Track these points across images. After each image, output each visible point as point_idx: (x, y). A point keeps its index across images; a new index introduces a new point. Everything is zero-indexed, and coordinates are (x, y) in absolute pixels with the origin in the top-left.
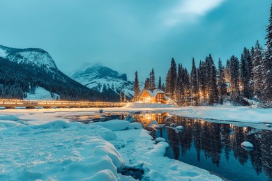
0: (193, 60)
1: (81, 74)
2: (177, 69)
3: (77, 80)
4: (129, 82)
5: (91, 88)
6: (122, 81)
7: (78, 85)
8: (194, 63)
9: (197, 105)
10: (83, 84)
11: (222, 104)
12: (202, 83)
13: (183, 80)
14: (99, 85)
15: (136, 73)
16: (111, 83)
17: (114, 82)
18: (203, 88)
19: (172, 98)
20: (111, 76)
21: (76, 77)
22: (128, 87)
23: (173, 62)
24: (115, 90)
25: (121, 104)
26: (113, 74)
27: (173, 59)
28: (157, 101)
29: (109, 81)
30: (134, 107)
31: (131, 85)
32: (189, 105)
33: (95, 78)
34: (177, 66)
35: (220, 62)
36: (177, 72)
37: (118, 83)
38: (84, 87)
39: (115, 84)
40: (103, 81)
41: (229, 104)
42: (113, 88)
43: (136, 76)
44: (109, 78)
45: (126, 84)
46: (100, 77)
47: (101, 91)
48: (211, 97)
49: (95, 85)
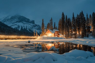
0: (73, 14)
1: (8, 20)
2: (65, 18)
3: (5, 23)
4: (36, 25)
5: (14, 28)
6: (32, 24)
7: (6, 26)
8: (73, 15)
9: (75, 38)
10: (9, 25)
11: (88, 37)
12: (78, 26)
13: (68, 24)
14: (19, 27)
15: (43, 20)
16: (25, 25)
17: (28, 25)
18: (79, 29)
19: (63, 34)
20: (25, 21)
21: (4, 22)
22: (35, 28)
23: (63, 14)
24: (28, 29)
25: (35, 37)
26: (27, 20)
27: (63, 13)
28: (55, 36)
29: (24, 24)
30: (42, 39)
31: (37, 27)
32: (71, 38)
33: (16, 22)
34: (65, 17)
35: (87, 15)
36: (65, 20)
37: (30, 26)
38: (10, 27)
39: (28, 26)
40: (21, 24)
41: (91, 37)
42: (27, 28)
43: (43, 22)
44: (25, 22)
45: (34, 26)
46: (19, 22)
47: (20, 30)
48: (83, 33)
49: (16, 26)
